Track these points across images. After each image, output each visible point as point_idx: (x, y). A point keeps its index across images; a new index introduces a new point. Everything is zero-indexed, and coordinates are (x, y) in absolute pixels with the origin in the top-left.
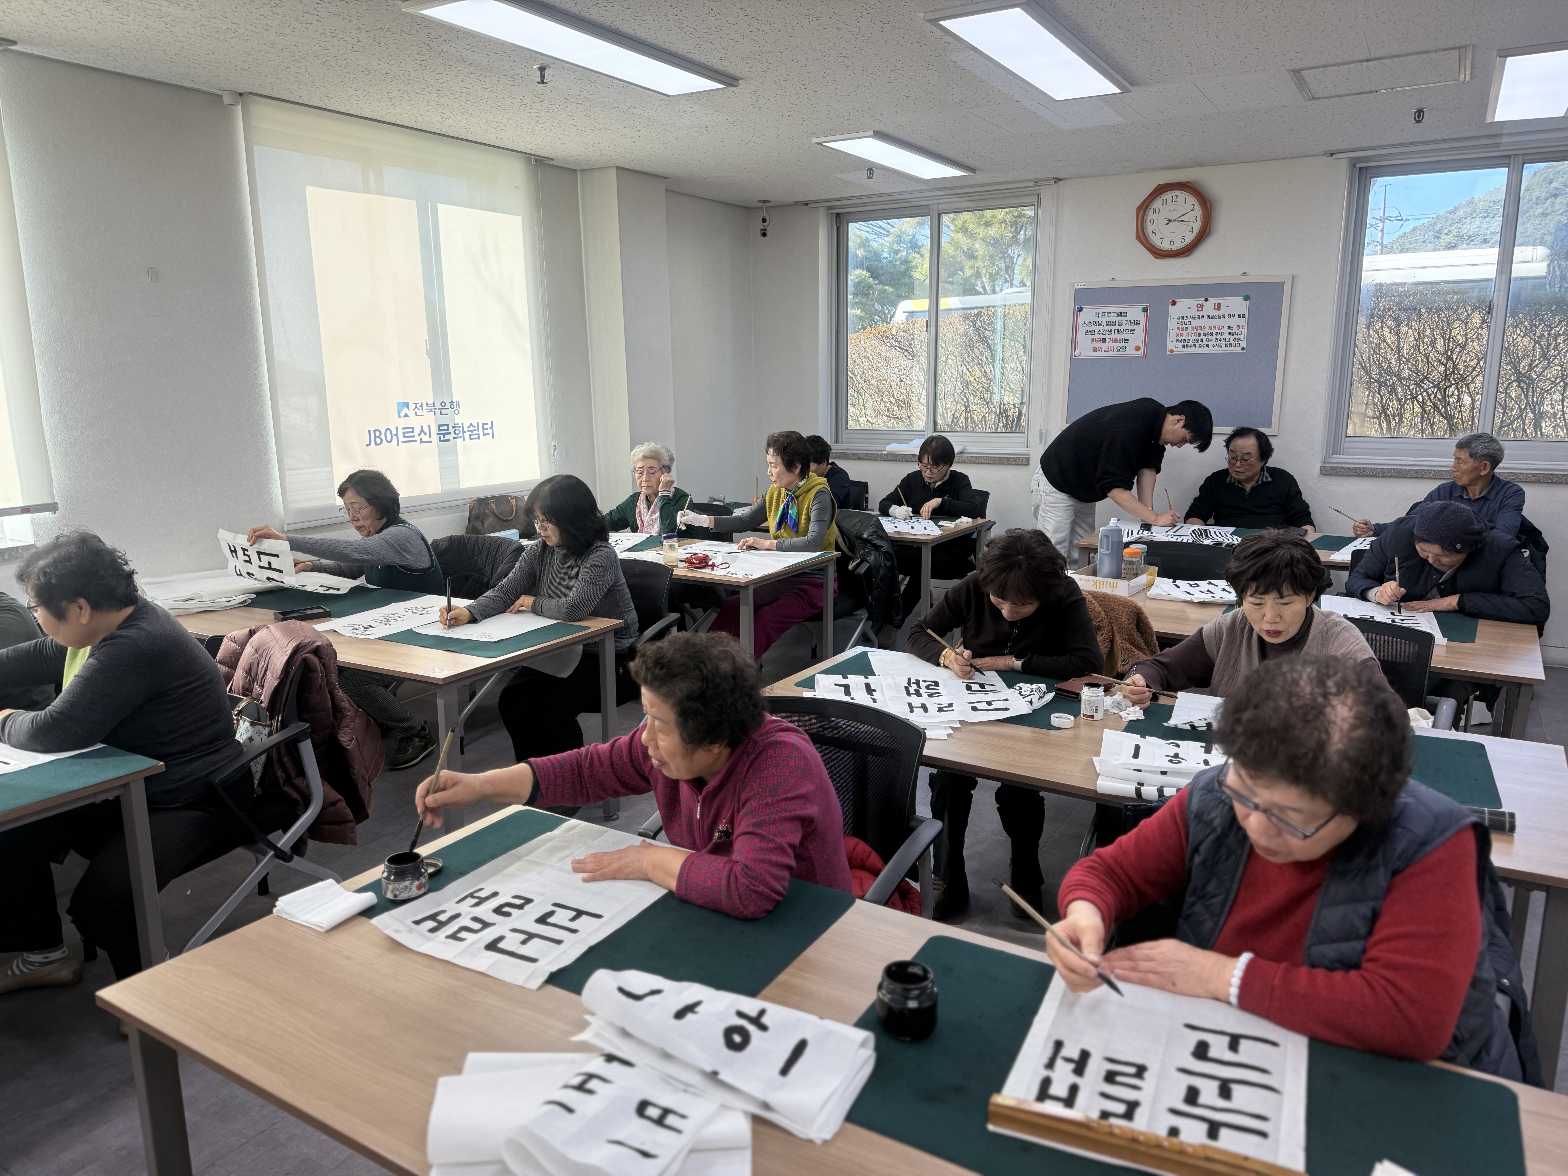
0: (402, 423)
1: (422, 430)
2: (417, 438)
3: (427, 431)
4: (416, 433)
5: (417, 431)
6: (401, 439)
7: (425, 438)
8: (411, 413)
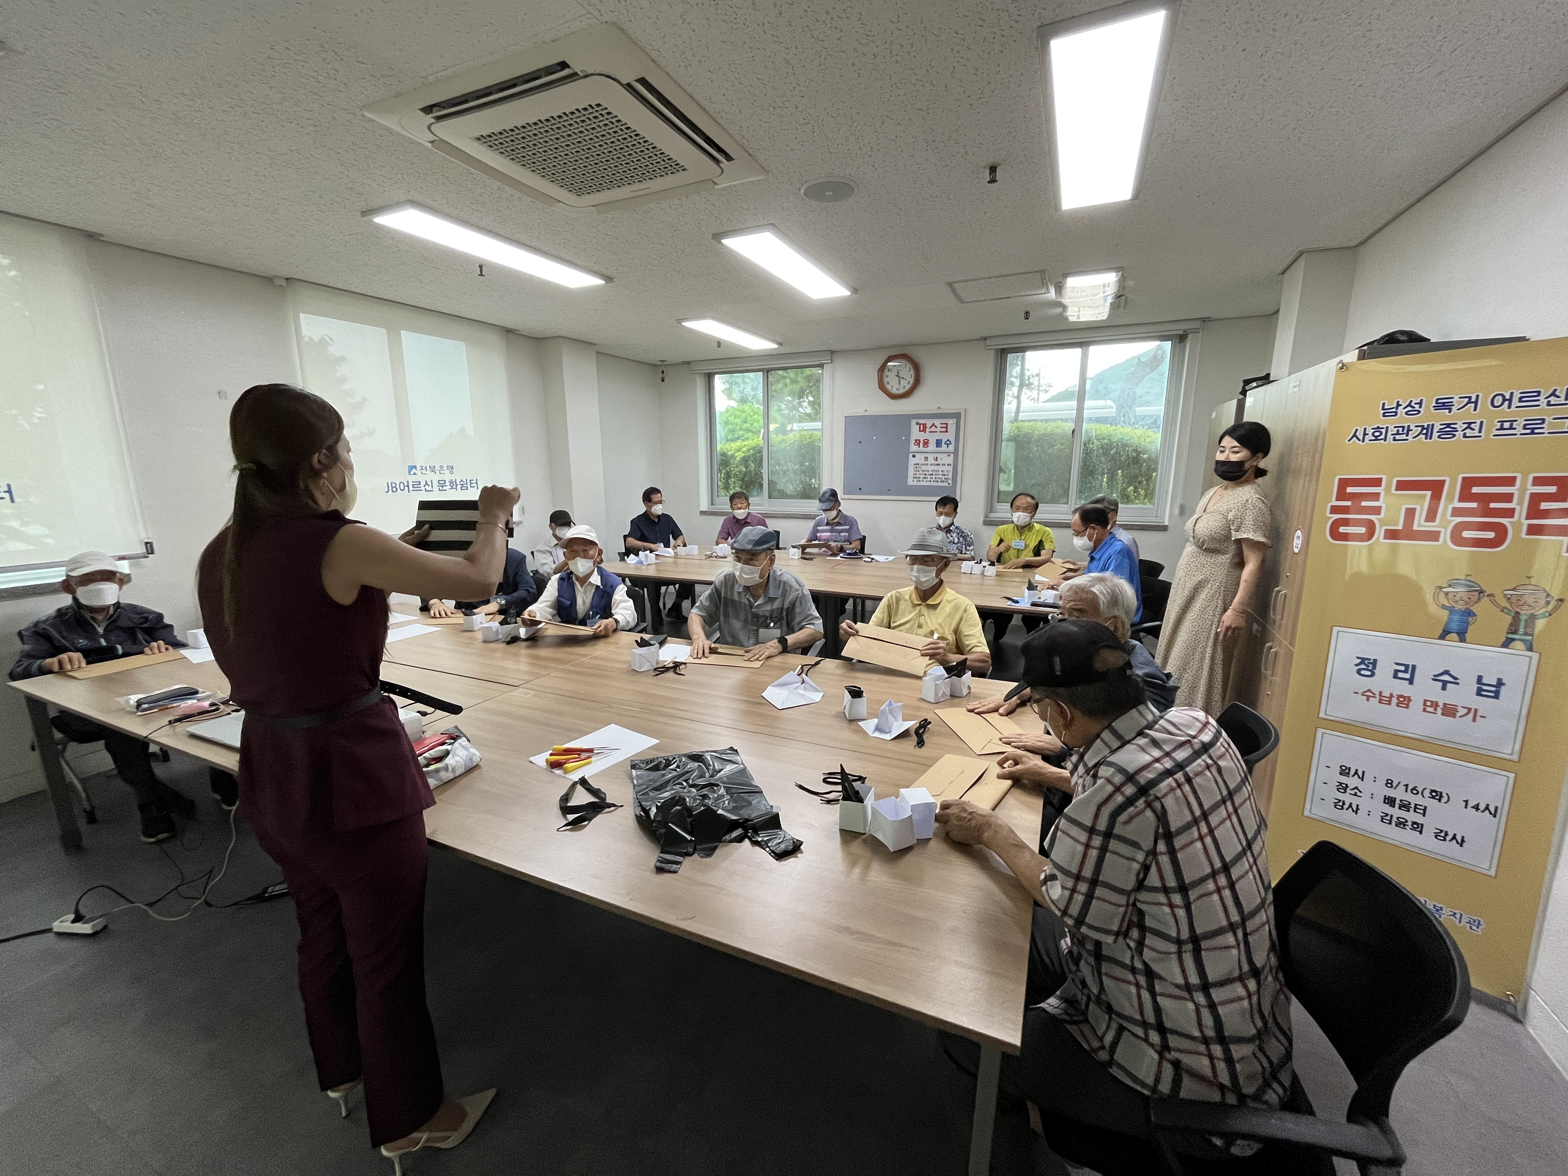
0: (412, 479)
1: (426, 483)
2: (423, 488)
3: (430, 483)
4: (422, 485)
5: (423, 483)
6: (411, 488)
7: (429, 488)
8: (418, 472)
